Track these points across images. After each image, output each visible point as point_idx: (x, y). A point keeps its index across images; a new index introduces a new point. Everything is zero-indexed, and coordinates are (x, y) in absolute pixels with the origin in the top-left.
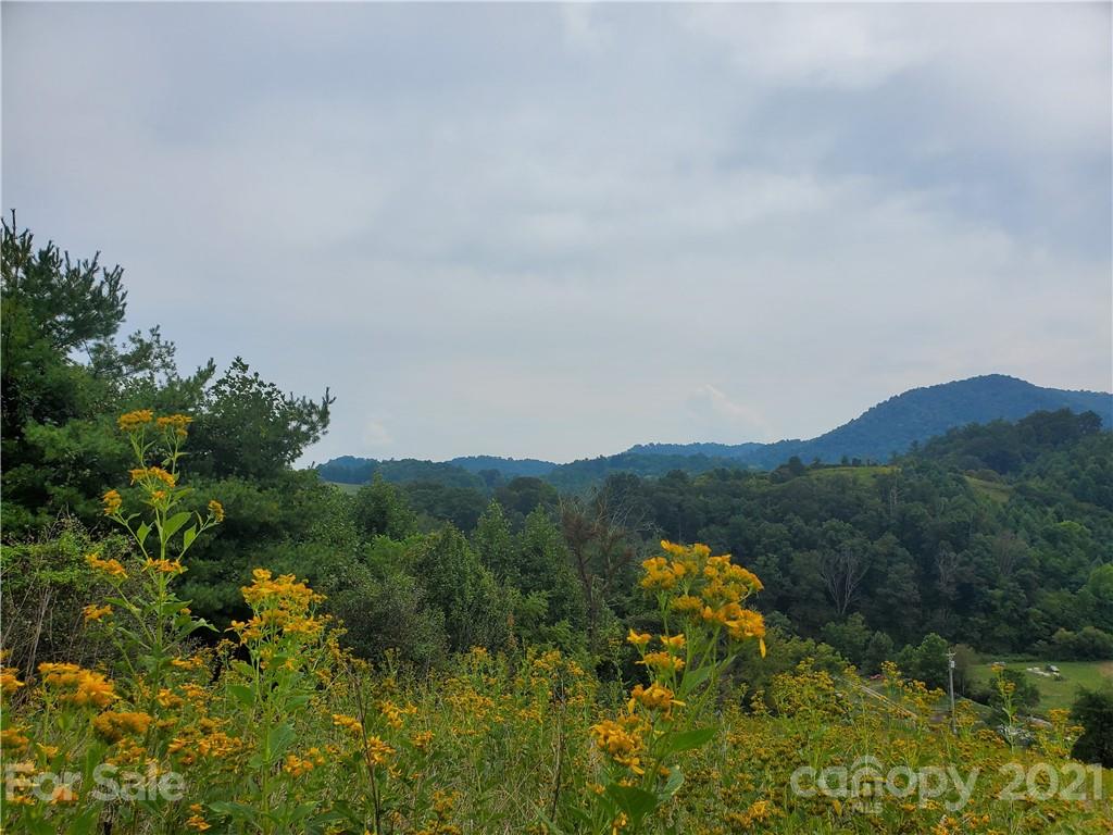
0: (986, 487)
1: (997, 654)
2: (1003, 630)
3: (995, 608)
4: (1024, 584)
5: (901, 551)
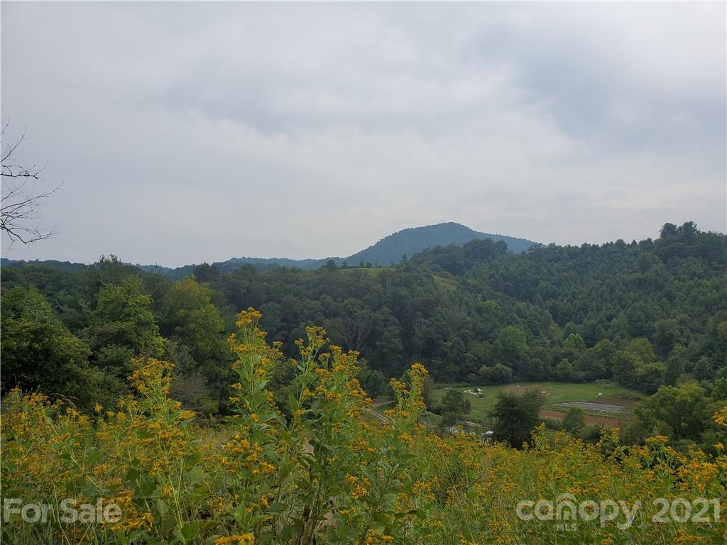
0: (443, 281)
1: (447, 383)
2: (452, 368)
3: (446, 353)
4: (464, 338)
5: (392, 318)
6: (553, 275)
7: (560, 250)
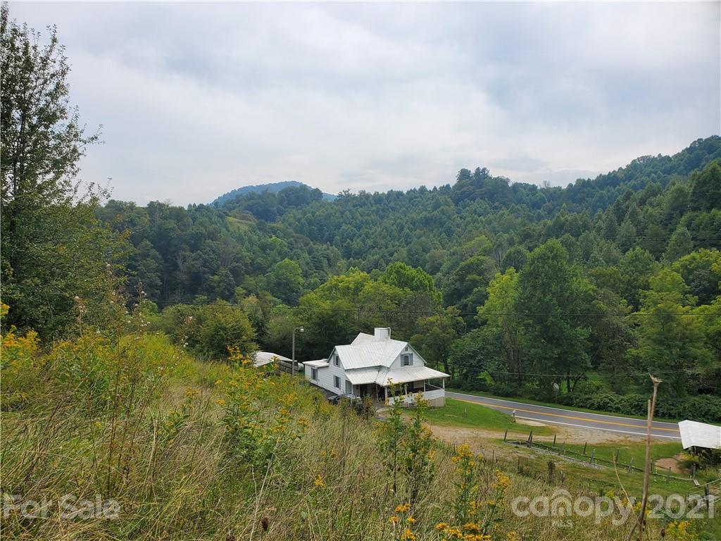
0: (239, 222)
3: (213, 288)
4: (235, 272)
5: (154, 252)
6: (356, 219)
7: (368, 196)
